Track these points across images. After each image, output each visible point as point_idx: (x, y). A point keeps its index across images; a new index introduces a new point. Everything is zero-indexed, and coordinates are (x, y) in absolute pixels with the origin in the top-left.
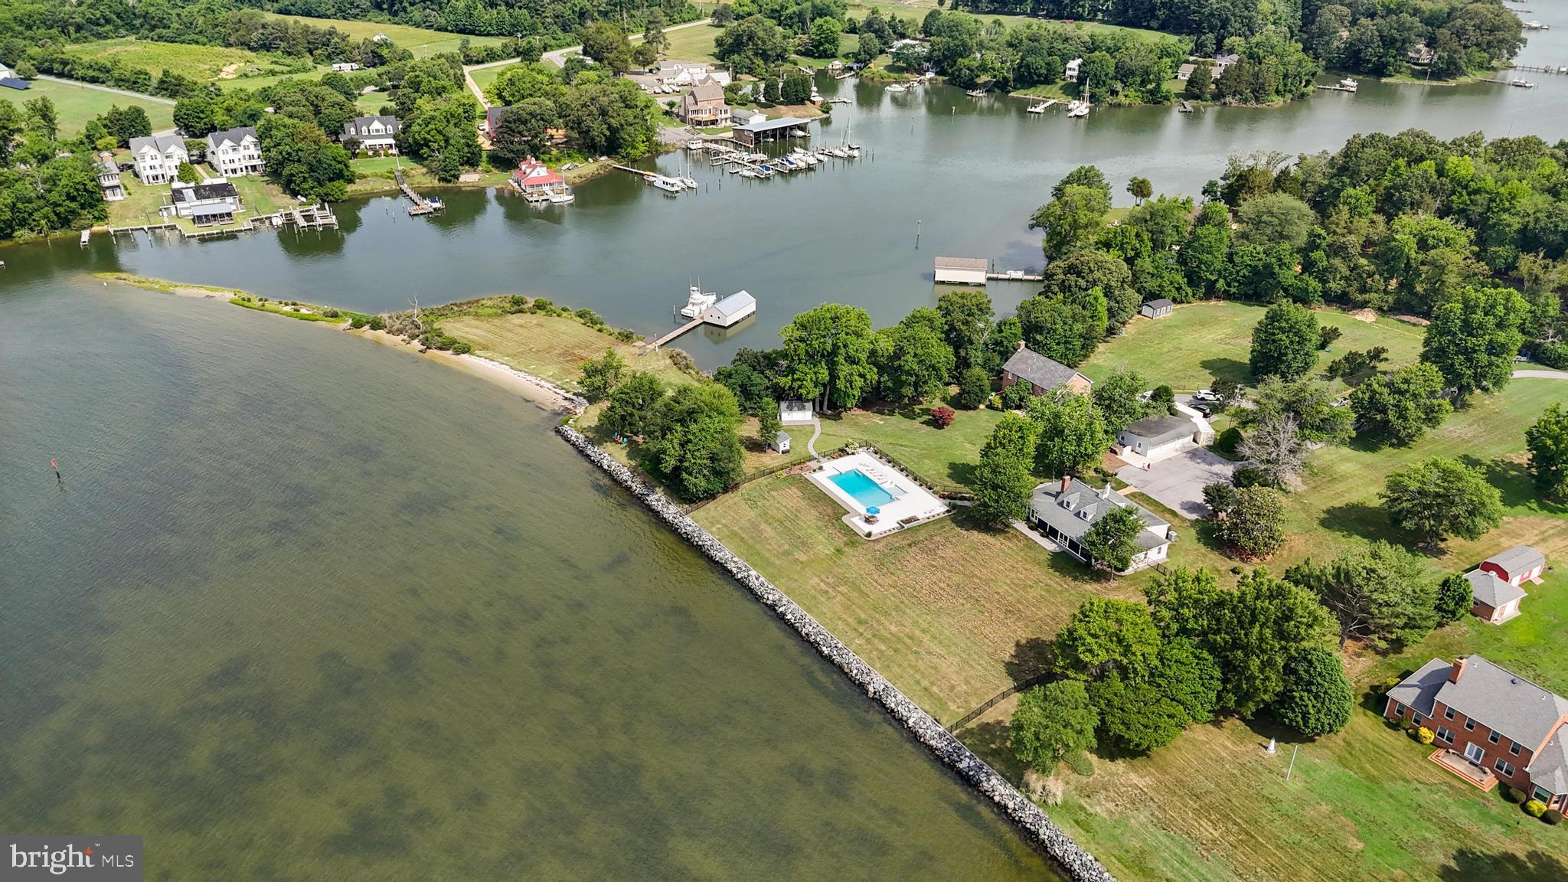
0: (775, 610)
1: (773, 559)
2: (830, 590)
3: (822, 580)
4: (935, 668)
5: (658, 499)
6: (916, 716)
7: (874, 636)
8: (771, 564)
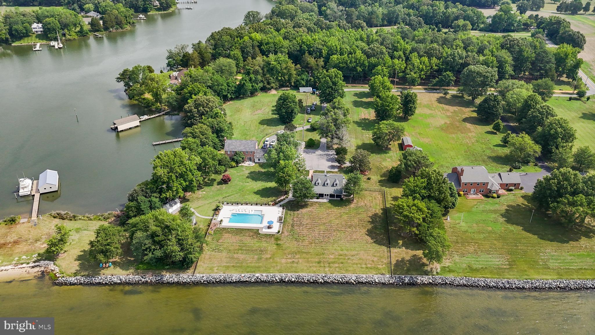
0: (284, 282)
1: (257, 265)
2: (294, 260)
3: (286, 259)
4: (360, 259)
5: (168, 276)
6: (377, 278)
7: (329, 264)
8: (259, 267)
